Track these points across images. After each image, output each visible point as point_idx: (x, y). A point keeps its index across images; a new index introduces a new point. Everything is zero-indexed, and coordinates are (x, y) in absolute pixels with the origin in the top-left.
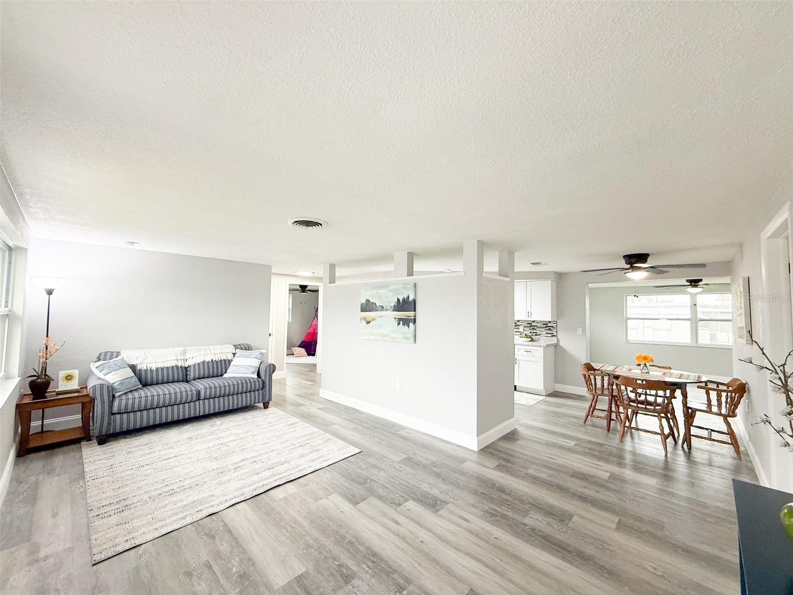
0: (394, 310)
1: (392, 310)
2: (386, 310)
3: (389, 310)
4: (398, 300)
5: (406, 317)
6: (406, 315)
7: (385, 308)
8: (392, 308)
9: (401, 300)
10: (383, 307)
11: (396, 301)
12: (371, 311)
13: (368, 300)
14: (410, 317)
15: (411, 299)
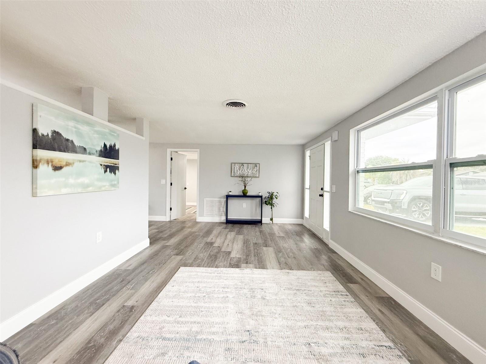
0: (100, 156)
1: (98, 155)
2: (90, 154)
3: (93, 154)
4: (105, 145)
5: (113, 165)
6: (113, 162)
7: (88, 151)
8: (98, 152)
9: (108, 146)
10: (85, 149)
11: (103, 146)
12: (64, 151)
13: (56, 134)
14: (116, 164)
15: (117, 147)
